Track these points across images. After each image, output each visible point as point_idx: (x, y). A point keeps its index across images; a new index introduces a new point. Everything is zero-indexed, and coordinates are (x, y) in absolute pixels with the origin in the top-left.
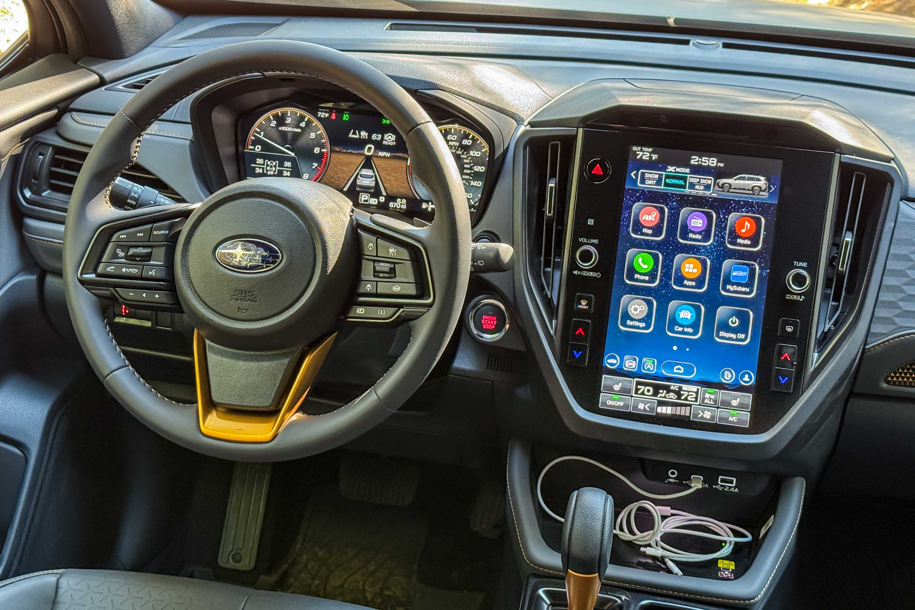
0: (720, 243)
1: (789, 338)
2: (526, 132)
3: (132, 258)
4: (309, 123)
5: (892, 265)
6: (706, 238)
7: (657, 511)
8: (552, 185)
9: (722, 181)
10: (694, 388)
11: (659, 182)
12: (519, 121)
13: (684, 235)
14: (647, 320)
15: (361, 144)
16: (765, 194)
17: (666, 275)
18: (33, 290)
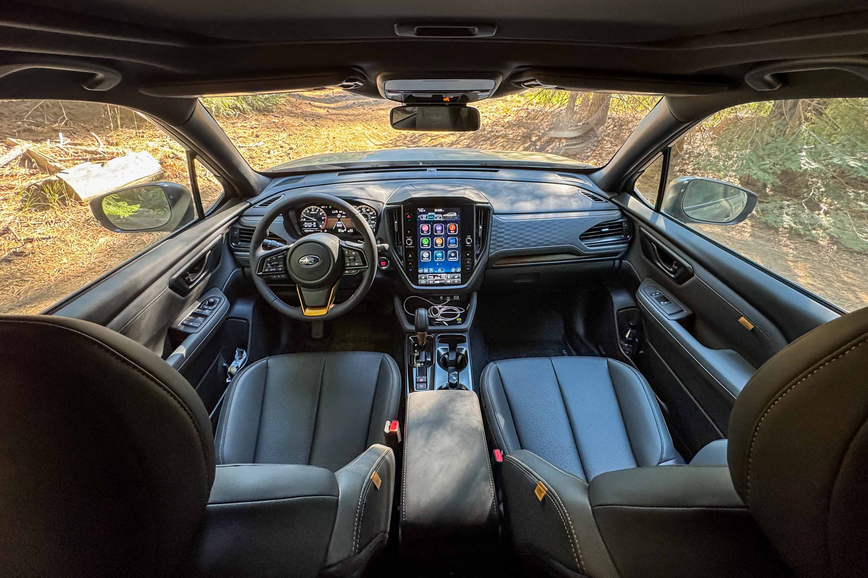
0: (446, 233)
1: (468, 257)
2: (386, 208)
3: (273, 266)
4: (319, 210)
5: (493, 233)
6: (442, 232)
7: (437, 307)
8: (396, 222)
9: (444, 215)
10: (444, 275)
11: (427, 218)
12: (383, 204)
13: (436, 232)
14: (429, 257)
15: (336, 214)
16: (456, 218)
17: (432, 244)
18: (241, 273)
